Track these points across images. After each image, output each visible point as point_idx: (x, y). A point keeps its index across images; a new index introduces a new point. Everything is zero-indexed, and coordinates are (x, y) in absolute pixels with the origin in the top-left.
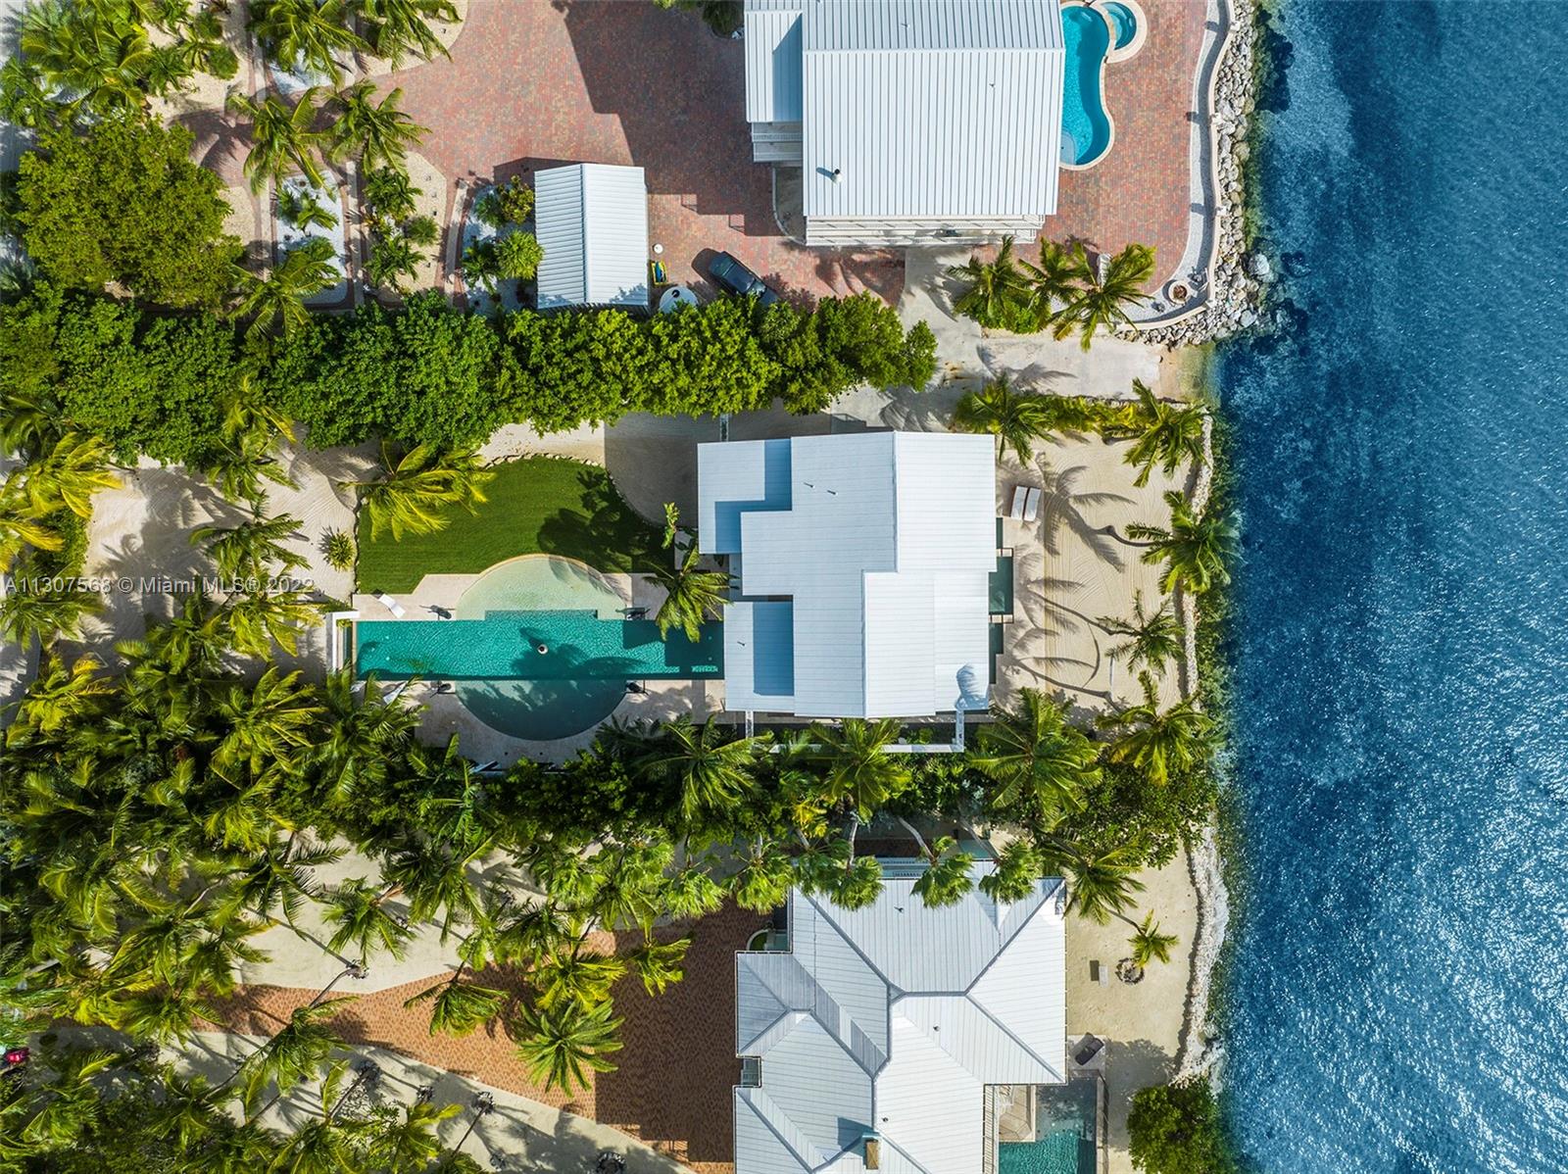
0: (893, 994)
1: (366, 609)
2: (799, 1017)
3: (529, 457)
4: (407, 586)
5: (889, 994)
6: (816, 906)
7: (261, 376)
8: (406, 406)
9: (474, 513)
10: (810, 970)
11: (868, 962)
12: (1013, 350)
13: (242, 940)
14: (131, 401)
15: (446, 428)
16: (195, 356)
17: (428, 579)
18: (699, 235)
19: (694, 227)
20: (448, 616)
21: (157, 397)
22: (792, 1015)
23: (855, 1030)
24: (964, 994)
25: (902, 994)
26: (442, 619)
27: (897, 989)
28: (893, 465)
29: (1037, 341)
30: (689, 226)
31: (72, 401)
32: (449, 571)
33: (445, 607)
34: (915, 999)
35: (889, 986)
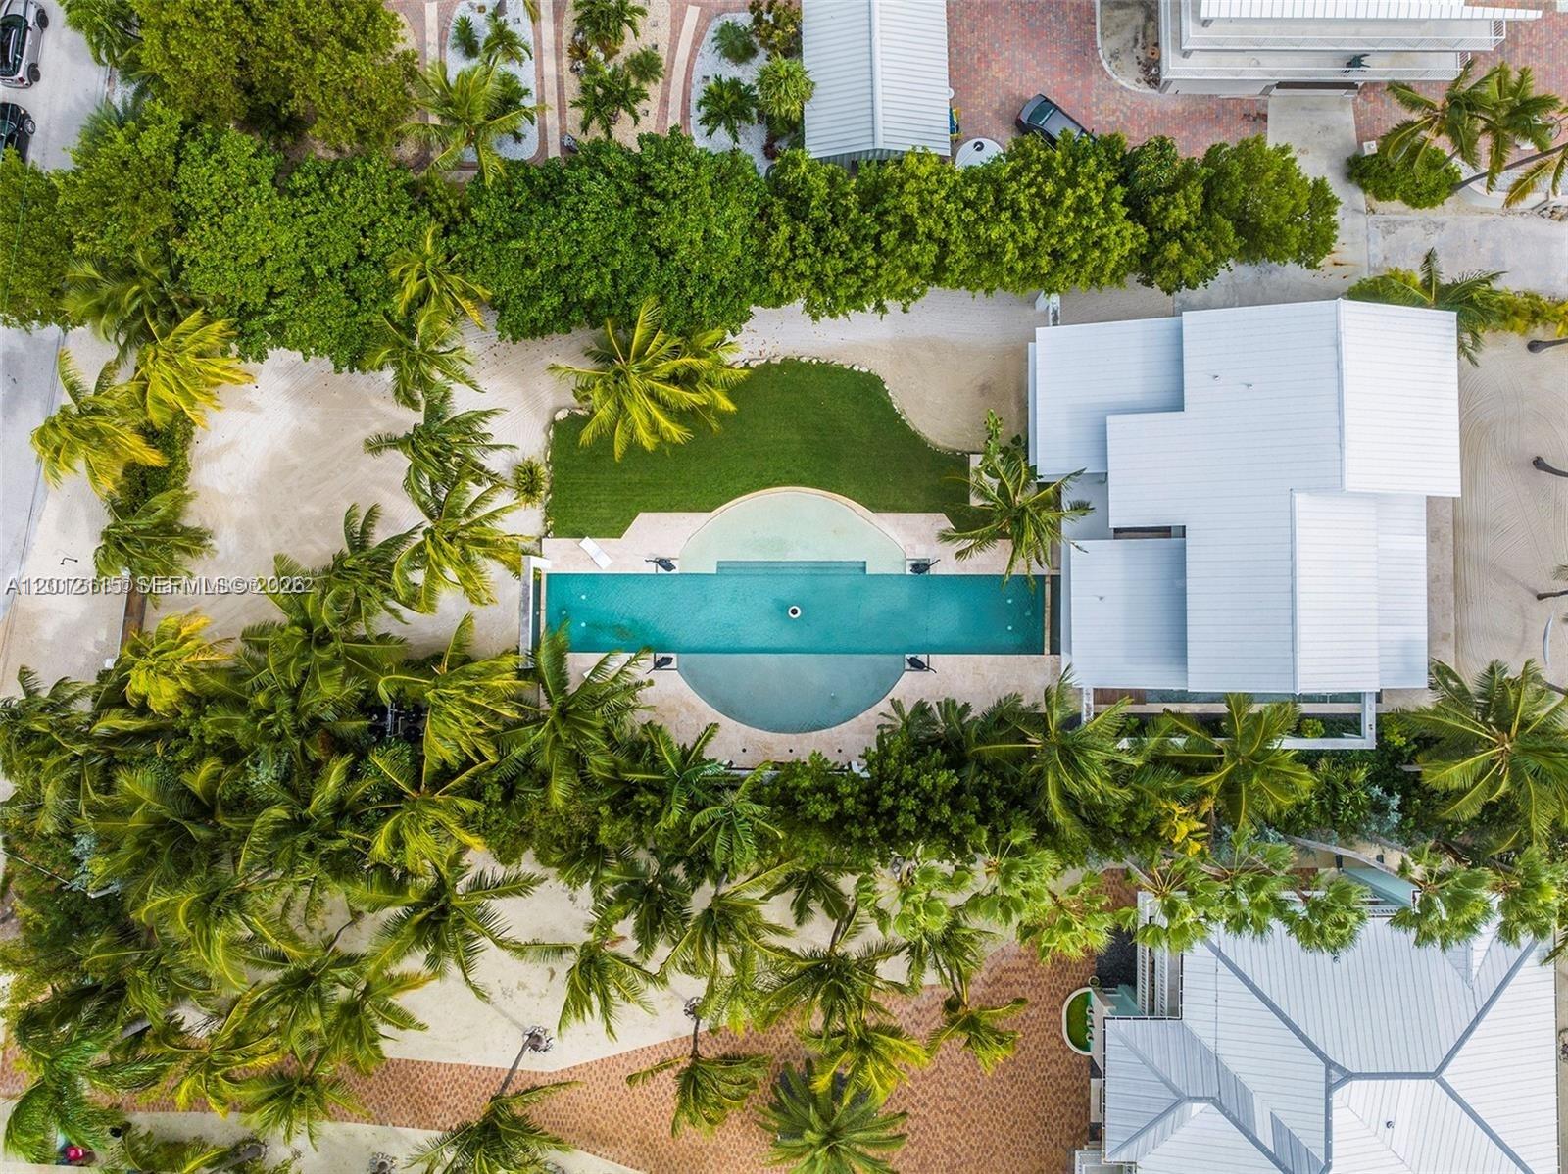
0: (1336, 1075)
1: (561, 557)
2: (1196, 1108)
3: (778, 361)
4: (614, 527)
5: (1328, 1075)
6: (1218, 953)
7: (446, 232)
8: (645, 275)
9: (715, 426)
10: (1209, 1042)
11: (1296, 1031)
12: (1407, 228)
13: (390, 999)
14: (268, 263)
15: (696, 303)
16: (360, 203)
17: (644, 519)
18: (1001, 76)
19: (995, 66)
20: (668, 566)
21: (303, 262)
22: (1187, 1105)
23: (1277, 1125)
24: (1435, 1075)
25: (1349, 1076)
26: (661, 570)
27: (1341, 1069)
28: (1337, 345)
29: (1439, 219)
30: (988, 66)
31: (194, 263)
32: (671, 508)
33: (666, 556)
34: (1365, 1082)
35: (1330, 1064)
